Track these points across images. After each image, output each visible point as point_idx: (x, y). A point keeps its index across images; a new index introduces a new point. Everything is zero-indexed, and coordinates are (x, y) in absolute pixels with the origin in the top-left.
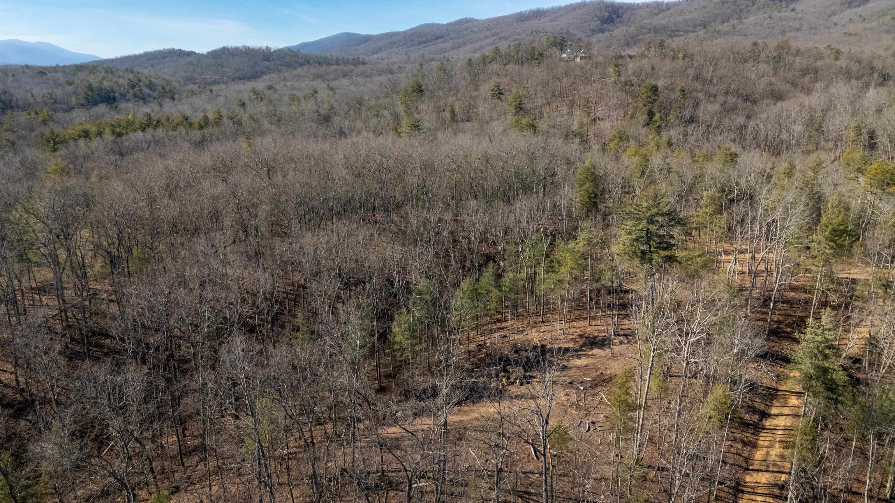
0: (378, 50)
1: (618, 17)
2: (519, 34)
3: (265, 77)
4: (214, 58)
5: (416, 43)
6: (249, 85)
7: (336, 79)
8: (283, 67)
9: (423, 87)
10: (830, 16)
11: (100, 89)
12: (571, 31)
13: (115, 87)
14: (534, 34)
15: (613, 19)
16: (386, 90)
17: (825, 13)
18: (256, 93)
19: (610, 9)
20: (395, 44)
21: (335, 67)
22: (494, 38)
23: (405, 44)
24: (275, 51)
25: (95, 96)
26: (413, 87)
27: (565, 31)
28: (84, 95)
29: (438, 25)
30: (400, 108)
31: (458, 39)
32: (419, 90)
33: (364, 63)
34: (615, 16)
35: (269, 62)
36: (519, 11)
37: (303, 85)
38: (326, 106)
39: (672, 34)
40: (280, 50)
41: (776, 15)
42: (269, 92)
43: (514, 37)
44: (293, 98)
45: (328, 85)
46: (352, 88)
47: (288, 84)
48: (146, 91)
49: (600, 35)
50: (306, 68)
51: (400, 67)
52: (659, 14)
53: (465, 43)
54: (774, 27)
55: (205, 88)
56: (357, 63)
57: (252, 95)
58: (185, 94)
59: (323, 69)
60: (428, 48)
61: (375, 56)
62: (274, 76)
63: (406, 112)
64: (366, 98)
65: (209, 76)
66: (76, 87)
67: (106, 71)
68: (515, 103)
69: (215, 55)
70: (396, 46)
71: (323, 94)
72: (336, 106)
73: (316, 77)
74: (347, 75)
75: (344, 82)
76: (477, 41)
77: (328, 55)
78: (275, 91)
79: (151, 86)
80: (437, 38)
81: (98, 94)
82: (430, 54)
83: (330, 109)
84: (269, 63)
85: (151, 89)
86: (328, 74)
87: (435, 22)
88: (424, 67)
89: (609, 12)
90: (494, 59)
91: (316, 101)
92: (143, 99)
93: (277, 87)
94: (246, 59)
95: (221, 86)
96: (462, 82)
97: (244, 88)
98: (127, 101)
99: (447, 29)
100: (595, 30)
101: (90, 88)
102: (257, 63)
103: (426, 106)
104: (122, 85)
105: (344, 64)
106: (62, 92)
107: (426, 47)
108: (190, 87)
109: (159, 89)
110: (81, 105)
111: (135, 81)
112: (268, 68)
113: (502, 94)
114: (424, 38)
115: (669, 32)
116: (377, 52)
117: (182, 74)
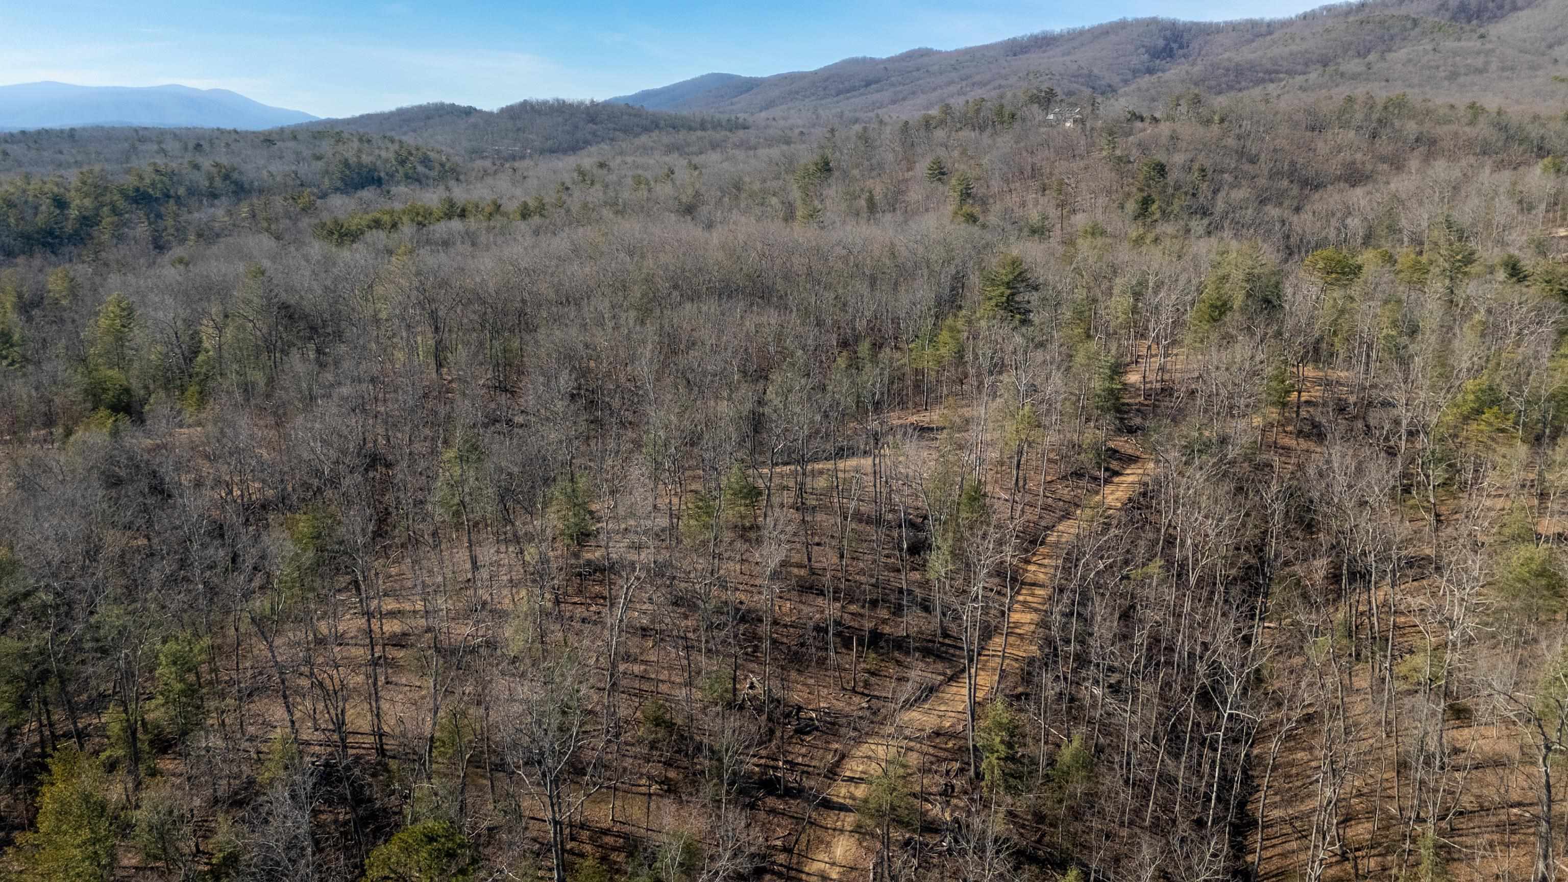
0: (770, 105)
1: (1181, 47)
2: (1006, 78)
3: (593, 149)
4: (512, 118)
5: (833, 92)
6: (570, 162)
7: (701, 153)
8: (617, 133)
9: (832, 165)
10: (1550, 47)
11: (360, 165)
12: (1096, 71)
13: (379, 163)
14: (1031, 77)
15: (1171, 50)
16: (776, 168)
17: (1544, 40)
18: (582, 173)
19: (1168, 33)
20: (797, 93)
21: (699, 133)
22: (964, 83)
23: (813, 94)
25: (355, 176)
26: (817, 164)
27: (1085, 71)
28: (339, 175)
29: (872, 59)
30: (796, 194)
31: (904, 84)
32: (826, 168)
33: (745, 128)
34: (1175, 46)
35: (596, 124)
36: (1011, 36)
37: (652, 162)
38: (690, 191)
39: (1267, 77)
41: (1450, 44)
42: (600, 171)
43: (996, 83)
44: (638, 180)
45: (690, 162)
46: (727, 166)
47: (629, 159)
48: (420, 169)
49: (1147, 77)
50: (655, 135)
51: (802, 133)
52: (1253, 41)
53: (913, 93)
54: (1438, 67)
55: (502, 165)
56: (736, 126)
57: (575, 175)
58: (473, 174)
59: (682, 136)
60: (852, 100)
61: (763, 114)
62: (605, 146)
63: (804, 200)
64: (747, 179)
65: (507, 147)
66: (328, 164)
67: (361, 140)
68: (960, 188)
69: (512, 113)
70: (800, 97)
71: (683, 175)
72: (703, 191)
73: (671, 149)
74: (718, 146)
75: (714, 157)
76: (935, 89)
77: (685, 113)
78: (610, 170)
79: (426, 161)
80: (868, 84)
81: (358, 173)
82: (855, 111)
83: (694, 197)
84: (595, 127)
85: (426, 167)
86: (688, 145)
87: (868, 56)
88: (837, 133)
89: (1165, 38)
90: (942, 123)
91: (674, 183)
92: (418, 181)
93: (611, 164)
94: (560, 119)
95: (527, 163)
96: (890, 157)
97: (560, 164)
98: (398, 183)
99: (886, 68)
100: (1139, 71)
101: (346, 164)
102: (576, 127)
103: (833, 191)
104: (387, 161)
105: (714, 128)
106: (310, 169)
107: (848, 99)
108: (479, 163)
109: (437, 166)
110: (337, 189)
111: (404, 153)
112: (594, 134)
113: (943, 174)
114: (847, 84)
115: (1261, 75)
116: (768, 107)
117: (464, 143)
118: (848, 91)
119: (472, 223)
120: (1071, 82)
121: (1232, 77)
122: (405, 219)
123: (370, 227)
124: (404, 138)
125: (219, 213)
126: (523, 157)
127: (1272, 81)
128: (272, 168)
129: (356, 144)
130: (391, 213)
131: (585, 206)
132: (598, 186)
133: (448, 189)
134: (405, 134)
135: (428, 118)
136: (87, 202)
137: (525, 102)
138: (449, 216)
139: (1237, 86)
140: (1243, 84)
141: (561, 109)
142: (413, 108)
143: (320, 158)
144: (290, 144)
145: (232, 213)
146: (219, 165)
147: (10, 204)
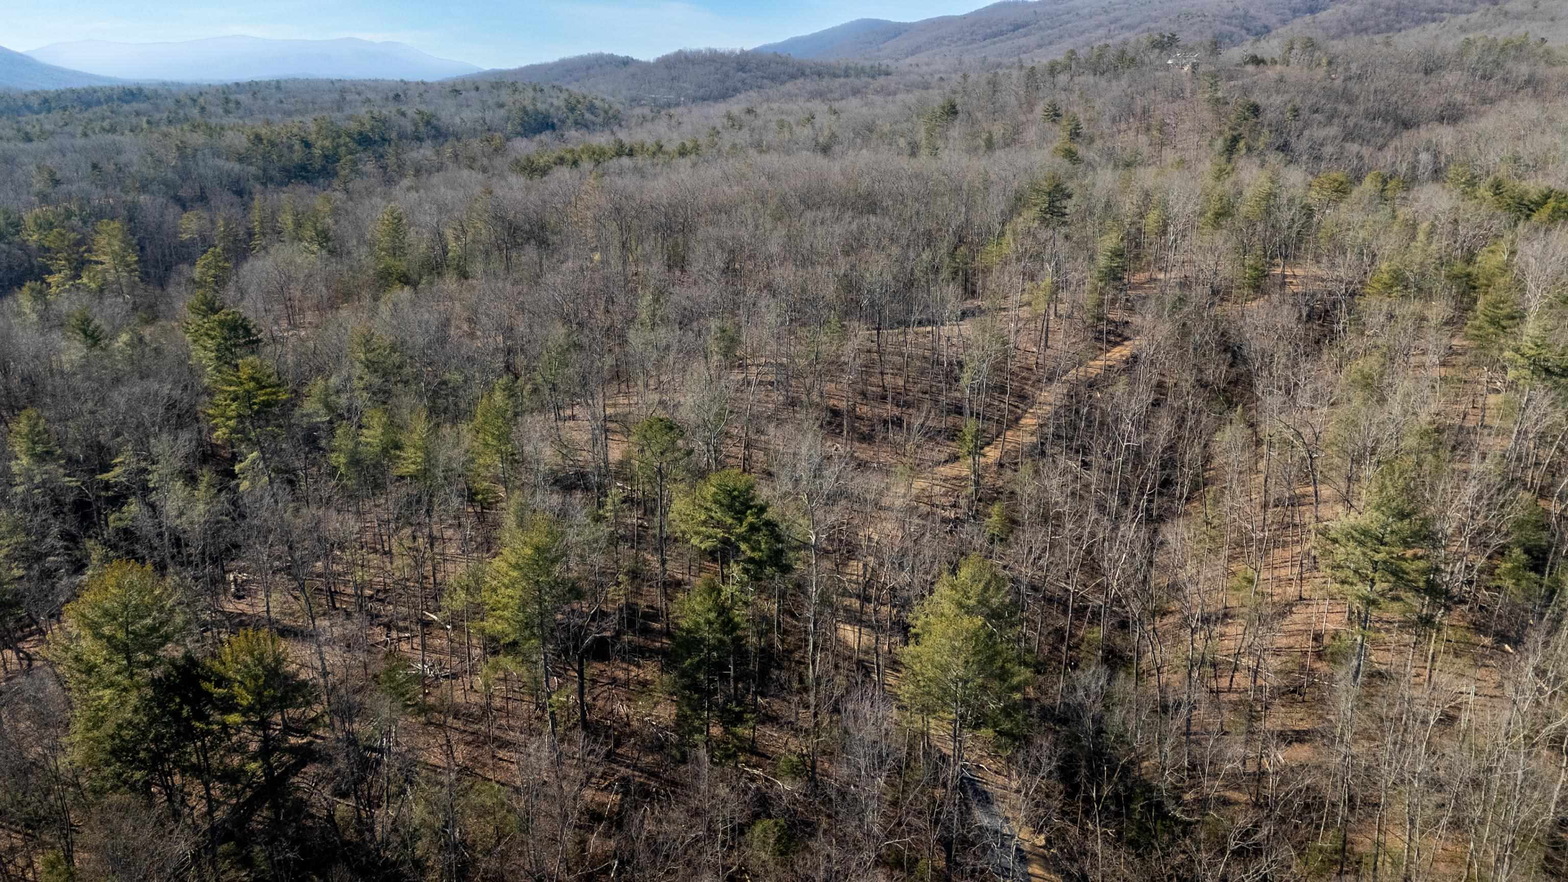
0: (915, 50)
3: (741, 96)
4: (667, 67)
5: (980, 37)
6: (720, 108)
7: (842, 99)
8: (765, 81)
9: (959, 108)
11: (537, 112)
12: (1252, 12)
13: (551, 110)
14: (1182, 19)
16: (909, 112)
18: (729, 117)
20: (944, 38)
21: (842, 80)
23: (960, 39)
25: (533, 122)
26: (943, 108)
27: (1241, 12)
28: (519, 121)
30: (921, 136)
31: (1052, 28)
32: (952, 111)
33: (887, 74)
35: (745, 72)
37: (795, 107)
38: (827, 133)
39: (1430, 16)
42: (748, 117)
43: (1144, 27)
44: (781, 124)
45: (830, 107)
46: (864, 110)
47: (775, 106)
48: (588, 115)
50: (800, 82)
51: (942, 79)
53: (1061, 37)
55: (659, 112)
56: (879, 72)
57: (725, 120)
58: (634, 120)
59: (825, 83)
60: (998, 45)
61: (909, 60)
62: (753, 94)
63: (928, 140)
64: (880, 122)
65: (663, 95)
66: (510, 111)
67: (535, 90)
68: (1070, 127)
70: (946, 42)
71: (822, 119)
72: (839, 132)
73: (814, 95)
74: (859, 92)
75: (854, 103)
76: (1083, 33)
77: (832, 60)
78: (757, 115)
79: (592, 108)
80: (1016, 27)
81: (535, 119)
82: (1000, 55)
83: (830, 138)
84: (744, 75)
85: (592, 114)
86: (831, 91)
88: (969, 79)
90: (1067, 67)
91: (813, 127)
92: (586, 126)
93: (758, 111)
94: (712, 68)
95: (680, 110)
96: (1013, 101)
97: (712, 111)
98: (569, 128)
99: (1036, 11)
100: (1299, 11)
101: (524, 110)
102: (727, 76)
103: (956, 131)
104: (558, 108)
105: (857, 76)
106: (495, 116)
107: (994, 43)
108: (638, 111)
109: (602, 114)
110: (518, 134)
111: (574, 102)
112: (743, 82)
113: (1058, 115)
114: (994, 28)
115: (1424, 14)
116: (913, 53)
117: (624, 92)
118: (995, 35)
119: (639, 160)
120: (1223, 23)
121: (1392, 17)
122: (584, 157)
123: (556, 164)
124: (571, 87)
125: (425, 152)
126: (678, 105)
127: (1434, 20)
128: (463, 115)
129: (530, 93)
130: (572, 151)
131: (734, 146)
132: (745, 130)
133: (613, 133)
134: (569, 83)
135: (588, 68)
136: (327, 143)
137: (680, 52)
138: (619, 154)
139: (1398, 26)
140: (1404, 23)
141: (714, 60)
142: (573, 60)
143: (501, 106)
144: (473, 93)
145: (438, 153)
146: (420, 112)
147: (273, 144)
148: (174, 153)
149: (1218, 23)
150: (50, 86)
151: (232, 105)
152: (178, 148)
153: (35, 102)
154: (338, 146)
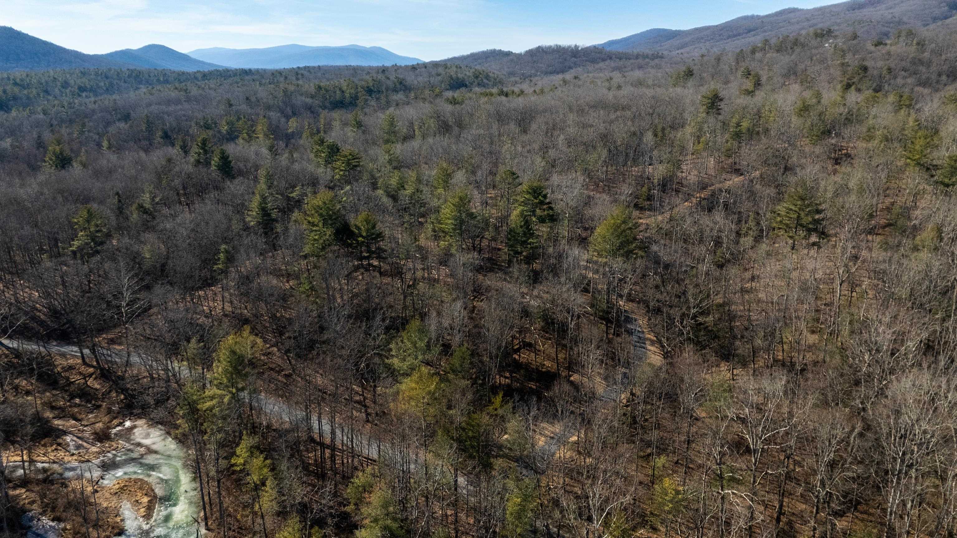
3: (572, 71)
4: (531, 56)
5: (725, 37)
6: (560, 76)
7: (631, 71)
8: (587, 62)
9: (694, 72)
11: (458, 78)
13: (465, 77)
14: (856, 24)
18: (564, 81)
21: (633, 61)
23: (712, 39)
24: (582, 49)
25: (455, 83)
26: (685, 72)
29: (757, 16)
32: (690, 74)
33: (662, 58)
35: (577, 58)
40: (587, 48)
42: (574, 80)
47: (591, 75)
48: (485, 81)
50: (607, 62)
51: (693, 60)
55: (525, 79)
56: (656, 57)
57: (561, 82)
58: (510, 82)
59: (622, 63)
60: (736, 42)
61: (677, 51)
62: (580, 69)
65: (528, 71)
66: (443, 78)
67: (457, 67)
69: (531, 53)
70: (703, 41)
73: (615, 69)
74: (642, 67)
75: (637, 72)
77: (630, 51)
78: (580, 80)
79: (487, 77)
81: (457, 82)
85: (488, 80)
86: (625, 67)
92: (484, 85)
93: (581, 77)
94: (557, 56)
95: (537, 78)
96: (727, 68)
97: (555, 78)
98: (475, 87)
99: (762, 22)
100: (938, 18)
101: (451, 77)
102: (565, 60)
104: (469, 77)
105: (643, 59)
106: (435, 80)
107: (733, 41)
108: (513, 79)
109: (493, 80)
110: (448, 90)
111: (477, 74)
112: (575, 63)
113: (751, 74)
114: (735, 32)
116: (682, 47)
117: (506, 69)
118: (735, 36)
120: (883, 26)
124: (476, 67)
125: (400, 96)
126: (536, 76)
128: (419, 80)
129: (455, 69)
134: (477, 64)
135: (487, 57)
136: (352, 91)
137: (539, 47)
138: (500, 95)
141: (558, 51)
142: (479, 53)
143: (439, 75)
144: (424, 69)
145: (407, 97)
146: (396, 78)
147: (327, 91)
148: (282, 94)
149: (880, 26)
150: (206, 69)
151: (300, 76)
152: (284, 91)
153: (199, 76)
154: (357, 93)
